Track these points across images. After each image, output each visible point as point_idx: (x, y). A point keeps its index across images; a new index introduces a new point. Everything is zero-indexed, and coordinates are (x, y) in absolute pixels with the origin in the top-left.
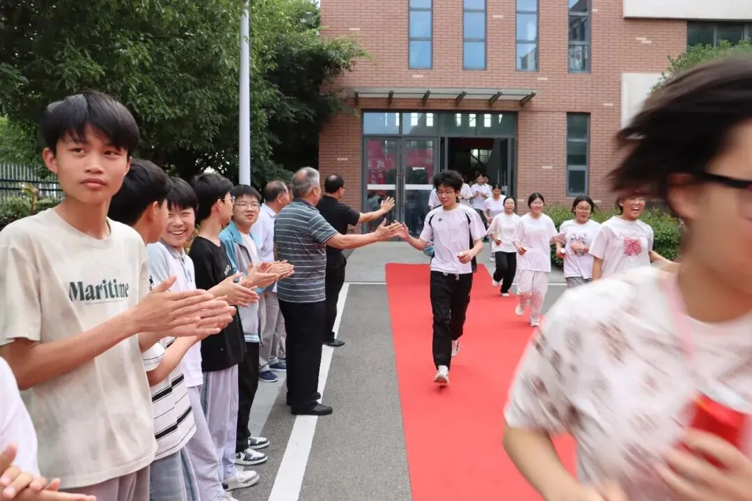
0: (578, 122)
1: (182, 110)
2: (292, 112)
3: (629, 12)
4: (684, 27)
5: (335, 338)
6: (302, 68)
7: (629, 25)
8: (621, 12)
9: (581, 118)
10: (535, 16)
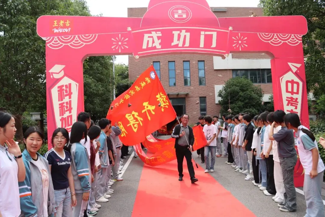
0: (203, 99)
3: (215, 68)
4: (231, 71)
7: (216, 72)
8: (213, 68)
9: (203, 98)
10: (189, 70)
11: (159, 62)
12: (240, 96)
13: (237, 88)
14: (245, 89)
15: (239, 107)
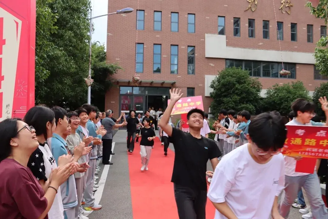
0: (191, 91)
1: (74, 93)
2: (97, 87)
3: (207, 56)
4: (225, 61)
5: (112, 152)
6: (101, 73)
7: (207, 60)
8: (205, 55)
9: (191, 89)
10: (177, 56)
11: (143, 44)
12: (237, 89)
13: (233, 80)
14: (243, 81)
15: (235, 102)
